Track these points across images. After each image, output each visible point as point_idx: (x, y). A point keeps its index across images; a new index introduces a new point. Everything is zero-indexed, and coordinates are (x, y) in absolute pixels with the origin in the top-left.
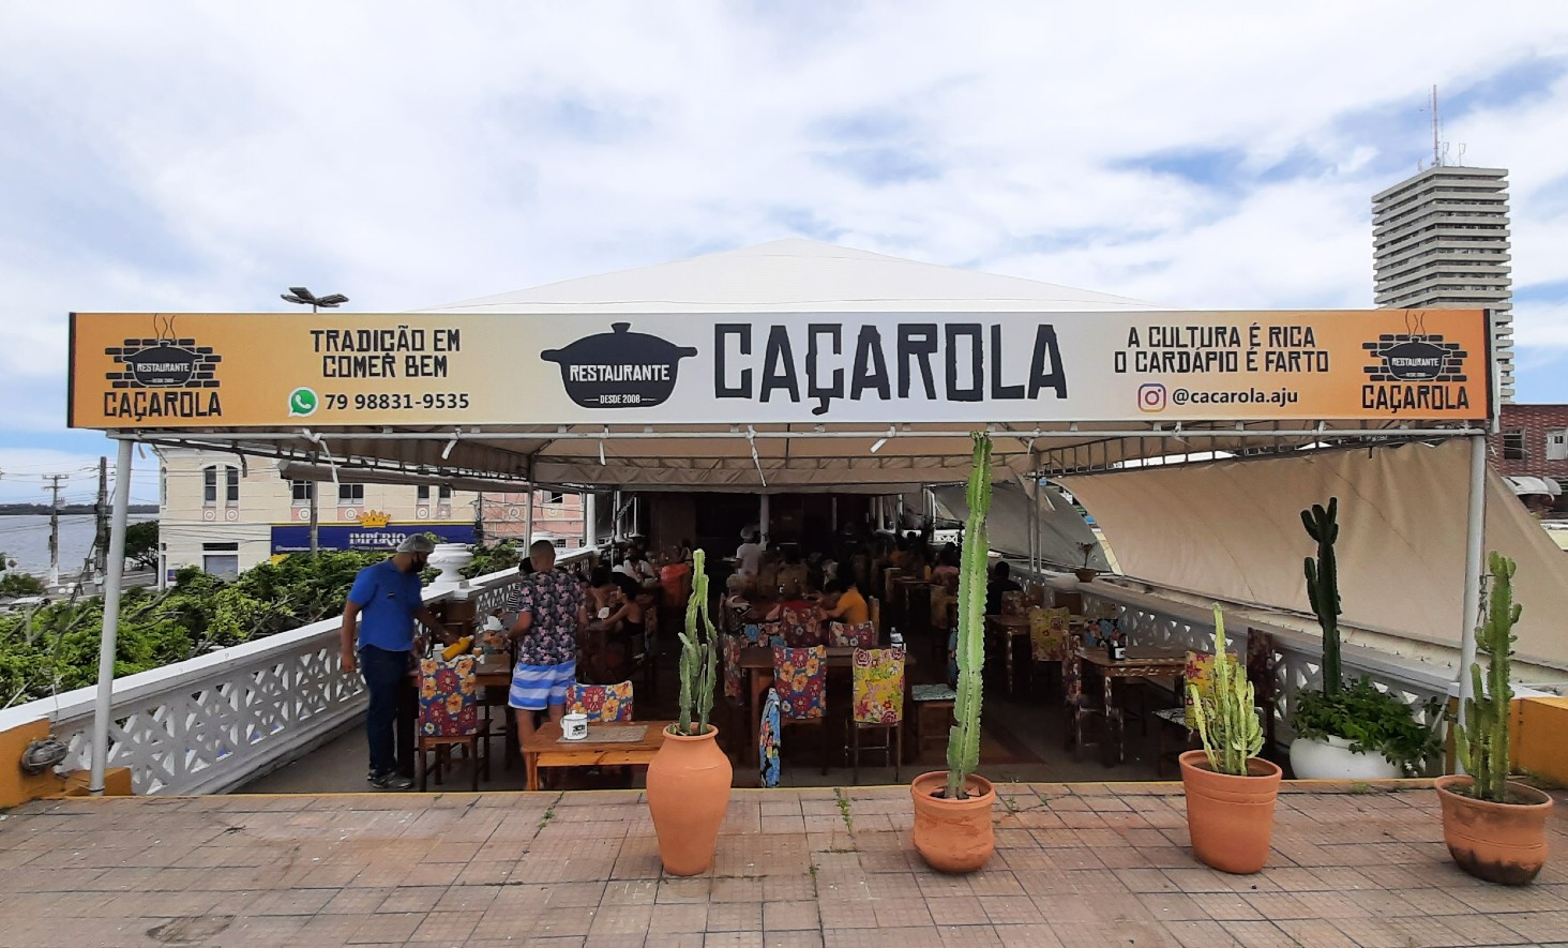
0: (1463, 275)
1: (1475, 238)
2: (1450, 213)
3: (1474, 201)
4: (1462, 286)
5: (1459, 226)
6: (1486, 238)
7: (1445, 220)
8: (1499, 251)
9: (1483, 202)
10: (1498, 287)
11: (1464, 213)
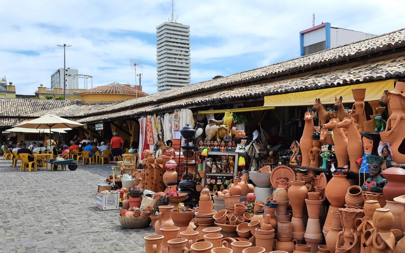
0: (175, 58)
1: (179, 47)
2: (171, 38)
3: (179, 35)
4: (175, 62)
5: (174, 42)
6: (183, 47)
7: (169, 40)
8: (187, 52)
9: (182, 36)
10: (187, 63)
11: (176, 39)
